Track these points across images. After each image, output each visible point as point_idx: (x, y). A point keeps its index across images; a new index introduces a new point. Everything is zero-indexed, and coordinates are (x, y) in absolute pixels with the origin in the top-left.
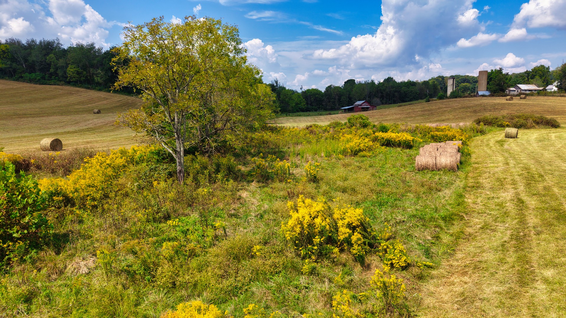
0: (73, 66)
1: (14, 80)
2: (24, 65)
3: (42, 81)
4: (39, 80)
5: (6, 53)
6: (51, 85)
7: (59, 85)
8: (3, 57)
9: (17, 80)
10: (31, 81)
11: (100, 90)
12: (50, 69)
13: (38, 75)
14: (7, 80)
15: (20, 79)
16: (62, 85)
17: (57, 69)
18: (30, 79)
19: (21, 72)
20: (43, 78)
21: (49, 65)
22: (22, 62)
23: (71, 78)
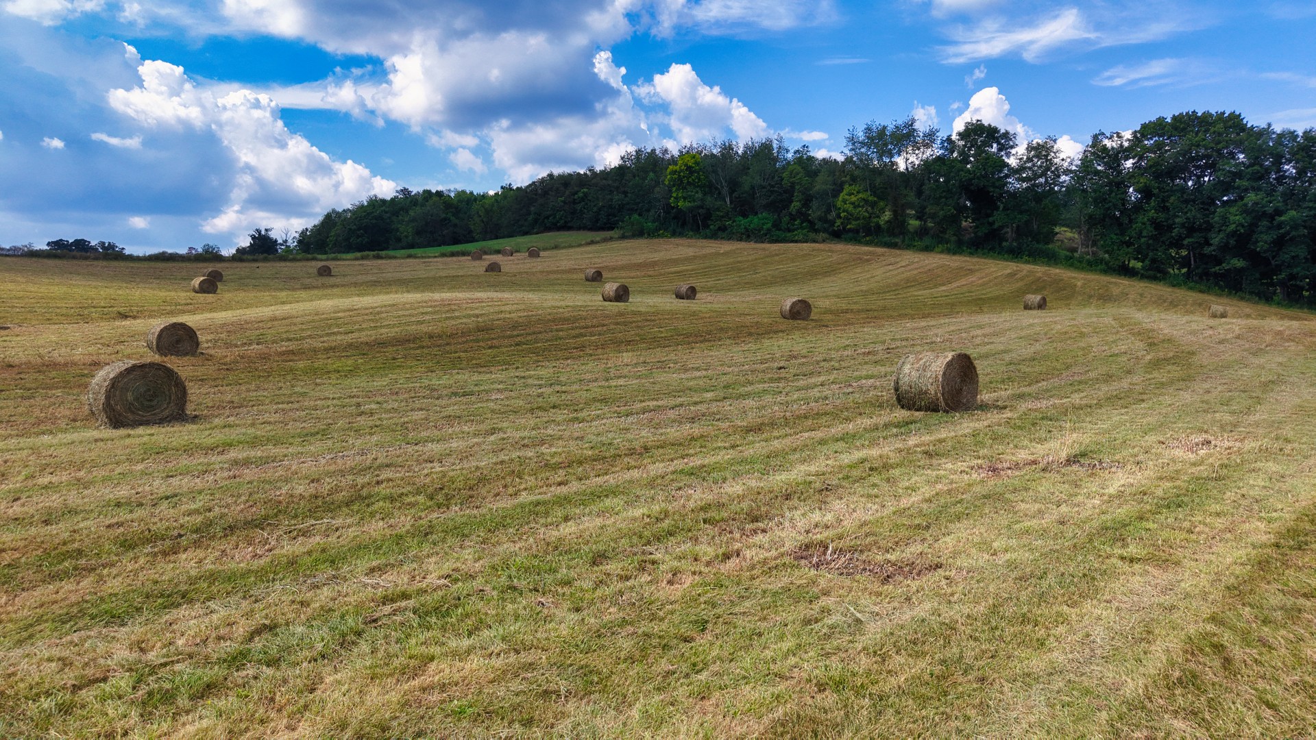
0: (855, 188)
1: (706, 237)
2: (728, 200)
3: (778, 233)
4: (769, 230)
5: (695, 172)
6: (796, 242)
7: (815, 241)
8: (688, 182)
9: (714, 236)
10: (747, 235)
11: (927, 249)
12: (791, 202)
13: (762, 219)
14: (691, 237)
15: (722, 233)
16: (824, 241)
17: (807, 201)
18: (747, 230)
19: (723, 217)
20: (776, 225)
21: (790, 191)
22: (725, 191)
23: (848, 219)
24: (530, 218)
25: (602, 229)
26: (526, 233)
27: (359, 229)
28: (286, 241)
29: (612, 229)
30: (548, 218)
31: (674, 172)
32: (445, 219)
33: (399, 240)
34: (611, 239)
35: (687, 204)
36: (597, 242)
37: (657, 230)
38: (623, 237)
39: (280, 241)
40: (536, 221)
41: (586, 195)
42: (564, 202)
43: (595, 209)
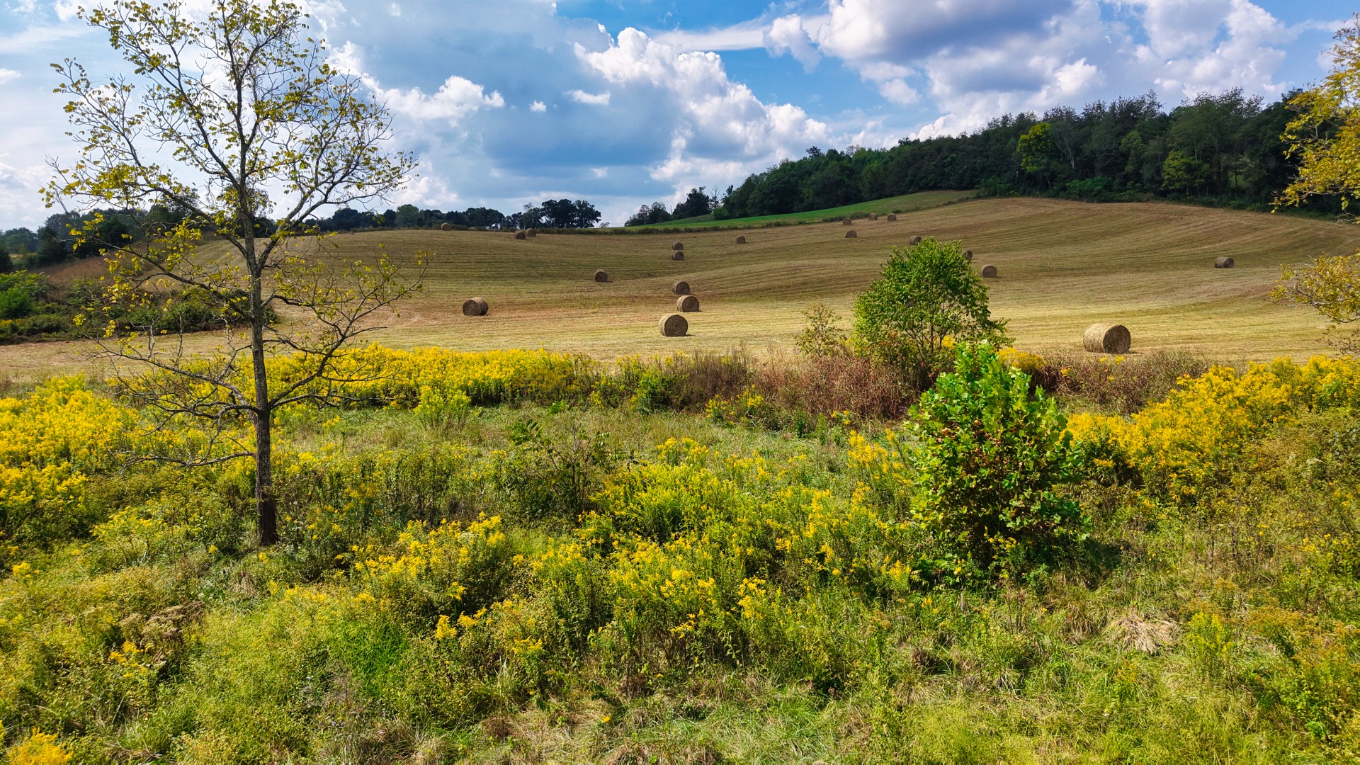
0: (1180, 153)
1: (1050, 197)
2: (1073, 163)
3: (1105, 195)
4: (1099, 192)
5: (1041, 140)
6: (1122, 201)
7: (1139, 201)
8: (1037, 149)
9: (1056, 196)
10: (1082, 196)
11: (1240, 207)
12: (1126, 164)
13: (1096, 182)
14: (1037, 197)
15: (1062, 193)
16: (1148, 200)
17: (1140, 163)
18: (1081, 191)
19: (1065, 178)
20: (1108, 187)
21: (1125, 156)
22: (1071, 155)
23: (1171, 182)
24: (908, 179)
25: (966, 188)
26: (903, 193)
27: (771, 192)
28: (715, 198)
29: (972, 188)
30: (922, 179)
31: (1025, 141)
32: (840, 180)
33: (802, 200)
34: (967, 199)
35: (1035, 168)
36: (955, 203)
37: (1009, 189)
38: (978, 197)
39: (711, 198)
40: (912, 182)
41: (953, 159)
42: (936, 166)
43: (960, 172)
